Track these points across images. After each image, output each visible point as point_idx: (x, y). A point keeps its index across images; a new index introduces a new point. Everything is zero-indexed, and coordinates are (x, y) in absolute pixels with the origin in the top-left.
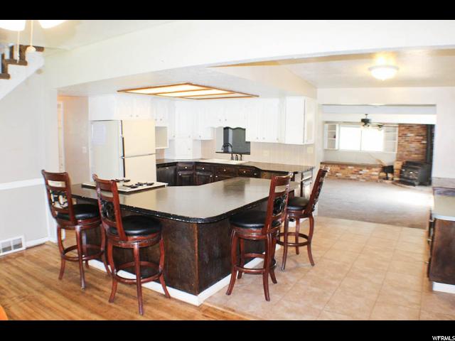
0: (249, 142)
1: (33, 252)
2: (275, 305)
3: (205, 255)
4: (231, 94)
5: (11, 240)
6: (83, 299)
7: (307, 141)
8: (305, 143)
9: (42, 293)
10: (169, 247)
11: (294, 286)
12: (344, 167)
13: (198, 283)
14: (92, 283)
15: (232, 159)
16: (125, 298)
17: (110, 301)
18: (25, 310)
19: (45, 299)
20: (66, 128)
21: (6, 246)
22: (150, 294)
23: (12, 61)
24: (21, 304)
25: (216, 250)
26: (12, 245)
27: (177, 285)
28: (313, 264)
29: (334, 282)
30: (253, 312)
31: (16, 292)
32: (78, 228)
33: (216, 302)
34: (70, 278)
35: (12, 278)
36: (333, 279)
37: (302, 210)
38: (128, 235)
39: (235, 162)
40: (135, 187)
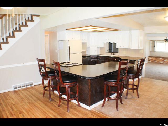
0: (118, 48)
1: (36, 87)
2: (120, 112)
3: (94, 91)
4: (110, 29)
5: (29, 82)
6: (49, 104)
7: (140, 48)
8: (139, 49)
9: (36, 101)
10: (80, 87)
11: (130, 105)
12: (158, 58)
13: (90, 102)
14: (54, 99)
15: (112, 55)
16: (64, 105)
17: (58, 106)
18: (29, 107)
19: (36, 104)
20: (50, 43)
21: (28, 84)
22: (74, 104)
23: (29, 20)
24: (28, 105)
25: (98, 90)
26: (29, 84)
27: (83, 102)
28: (139, 97)
29: (146, 105)
30: (110, 115)
31: (27, 100)
32: (49, 79)
33: (97, 109)
34: (46, 97)
35: (27, 95)
36: (146, 104)
37: (134, 75)
38: (64, 82)
39: (112, 56)
40: (71, 65)
